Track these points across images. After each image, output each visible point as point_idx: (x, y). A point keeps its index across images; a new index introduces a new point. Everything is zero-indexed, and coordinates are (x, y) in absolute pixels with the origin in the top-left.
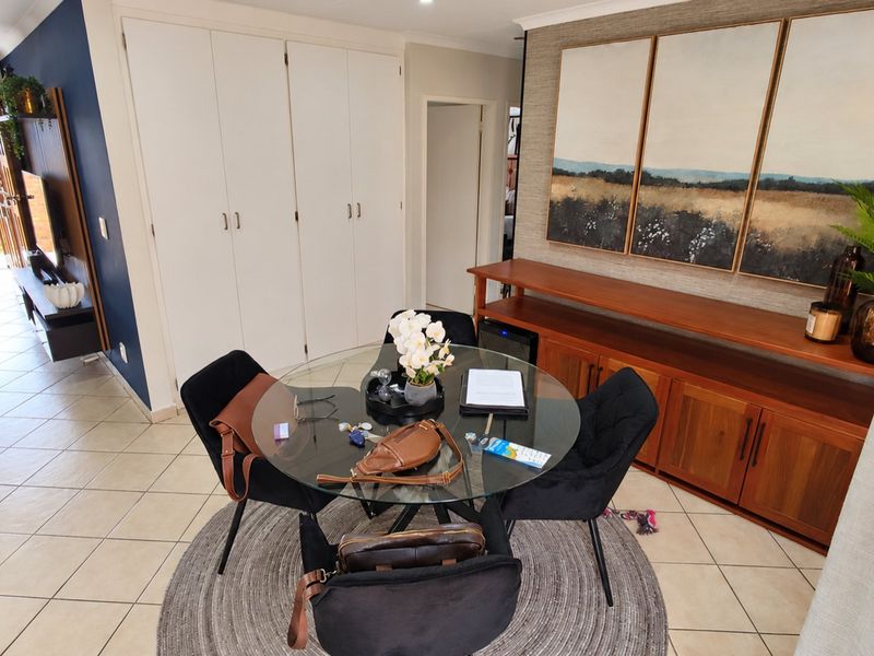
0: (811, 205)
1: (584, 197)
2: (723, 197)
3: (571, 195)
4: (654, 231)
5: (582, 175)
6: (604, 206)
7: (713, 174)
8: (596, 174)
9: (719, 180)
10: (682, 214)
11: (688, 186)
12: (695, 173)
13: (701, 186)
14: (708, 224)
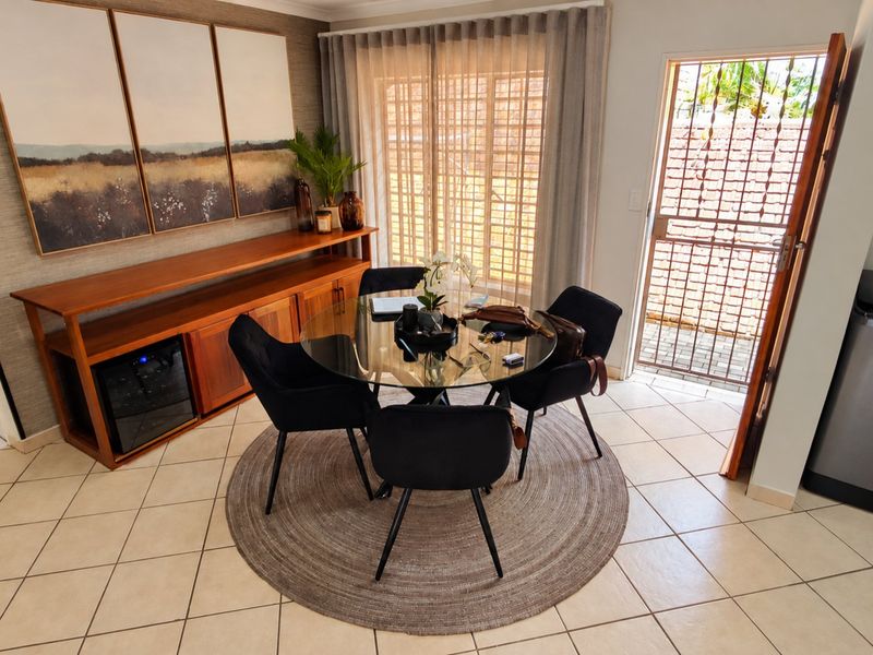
0: (260, 159)
1: (81, 187)
2: (213, 163)
3: (62, 188)
4: (170, 204)
5: (69, 162)
6: (111, 191)
7: (201, 144)
8: (90, 158)
9: (206, 149)
10: (188, 183)
11: (185, 157)
12: (187, 146)
13: (194, 156)
14: (208, 187)
